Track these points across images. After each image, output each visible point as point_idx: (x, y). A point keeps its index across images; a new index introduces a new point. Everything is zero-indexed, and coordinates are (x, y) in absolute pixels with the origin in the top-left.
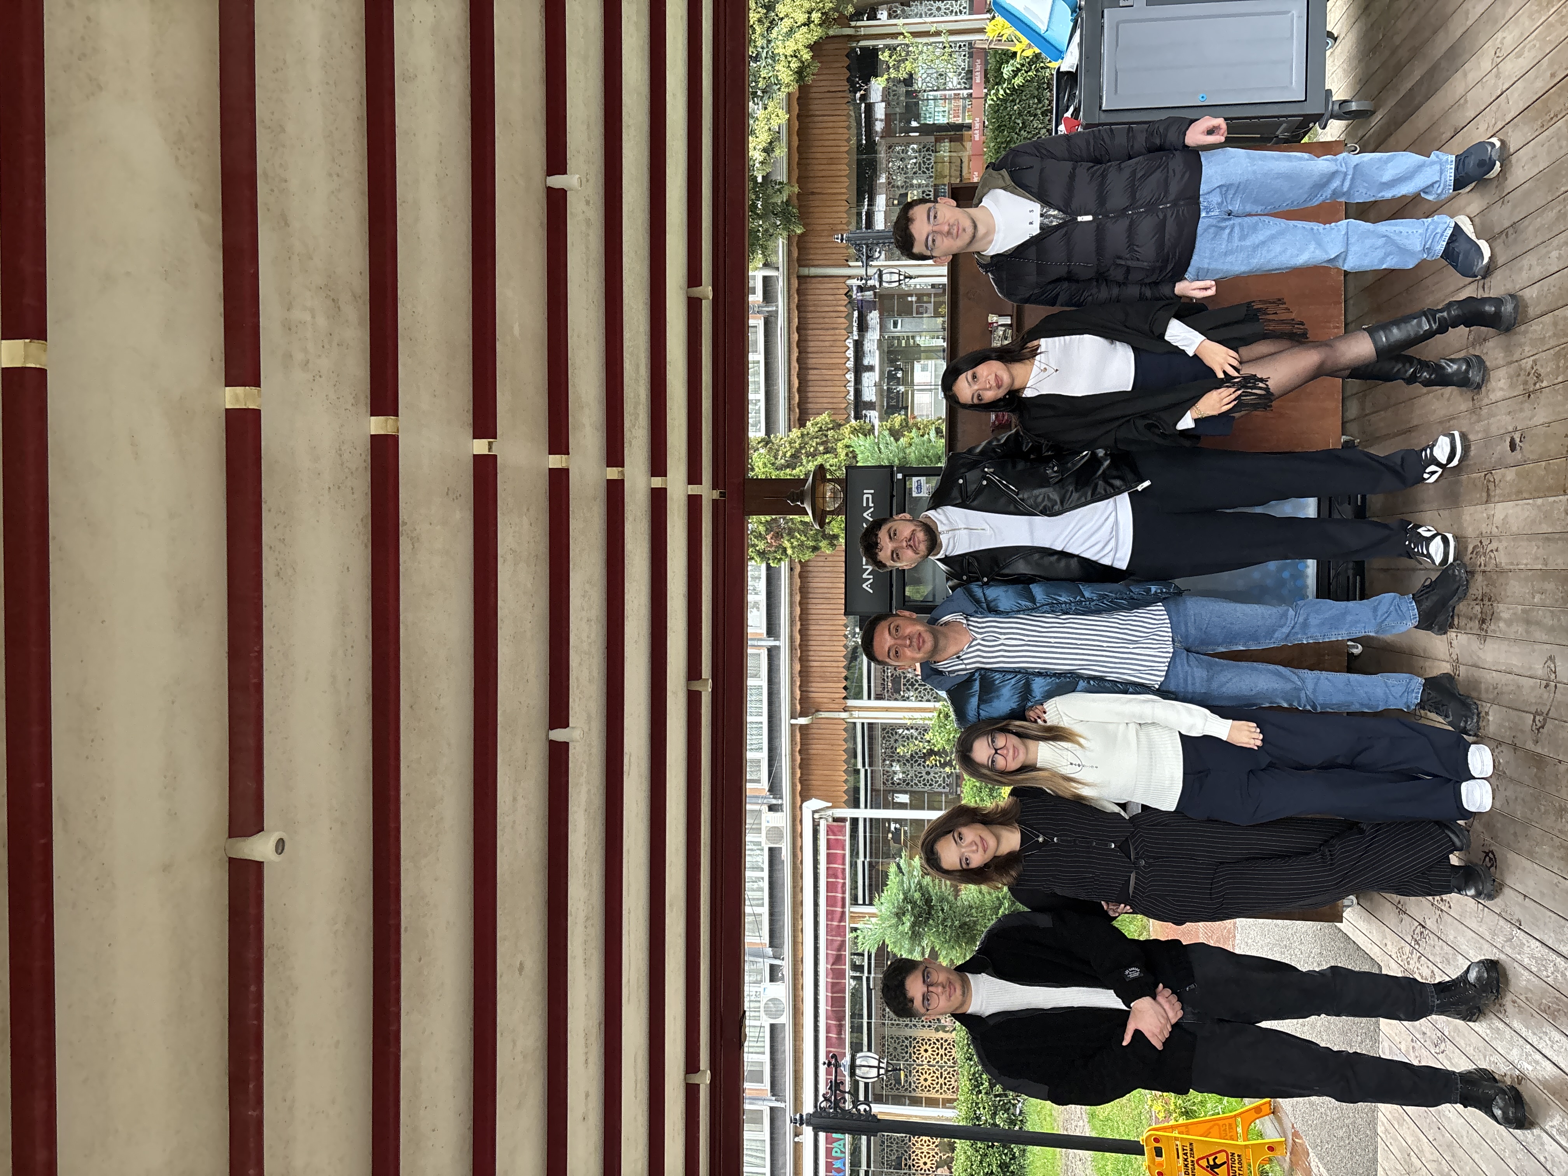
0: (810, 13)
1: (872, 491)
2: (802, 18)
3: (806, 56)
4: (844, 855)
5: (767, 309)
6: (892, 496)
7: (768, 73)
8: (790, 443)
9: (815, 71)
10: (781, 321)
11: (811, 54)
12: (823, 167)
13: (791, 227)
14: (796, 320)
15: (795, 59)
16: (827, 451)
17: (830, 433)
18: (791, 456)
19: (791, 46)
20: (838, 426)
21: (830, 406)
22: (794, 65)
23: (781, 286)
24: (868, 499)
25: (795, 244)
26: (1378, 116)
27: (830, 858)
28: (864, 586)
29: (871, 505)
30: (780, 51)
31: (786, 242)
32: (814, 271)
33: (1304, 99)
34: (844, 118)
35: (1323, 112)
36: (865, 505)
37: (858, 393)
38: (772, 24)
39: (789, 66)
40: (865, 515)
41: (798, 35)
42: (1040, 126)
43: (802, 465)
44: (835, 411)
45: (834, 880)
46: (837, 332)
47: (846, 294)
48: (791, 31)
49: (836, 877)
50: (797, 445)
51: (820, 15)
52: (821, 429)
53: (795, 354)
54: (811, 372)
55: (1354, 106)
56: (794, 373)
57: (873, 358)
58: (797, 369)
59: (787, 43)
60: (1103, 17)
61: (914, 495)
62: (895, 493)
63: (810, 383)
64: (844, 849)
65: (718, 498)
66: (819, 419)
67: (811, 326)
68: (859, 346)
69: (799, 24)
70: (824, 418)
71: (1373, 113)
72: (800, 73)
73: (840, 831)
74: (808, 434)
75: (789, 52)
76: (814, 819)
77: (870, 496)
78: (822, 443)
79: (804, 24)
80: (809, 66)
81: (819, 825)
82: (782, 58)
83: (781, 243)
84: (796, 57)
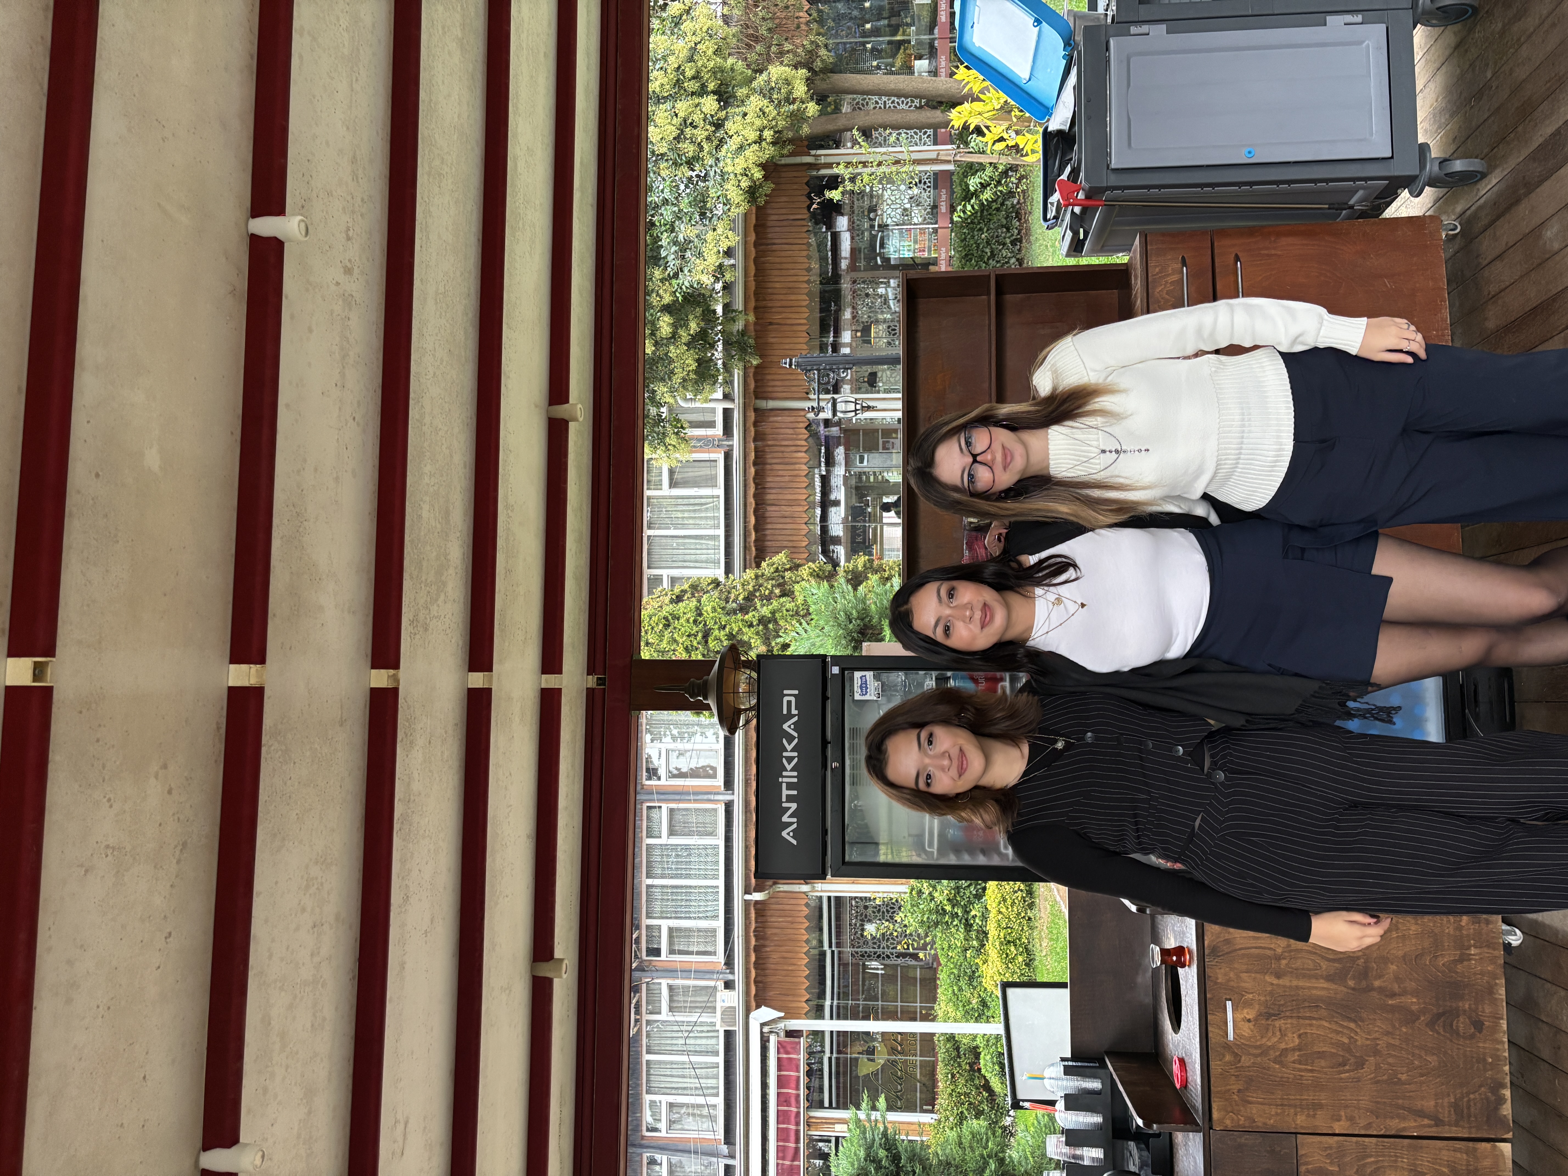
0: (761, 131)
1: (796, 692)
2: (753, 136)
3: (758, 174)
4: (799, 1077)
5: (727, 443)
6: (825, 698)
7: (716, 192)
8: (743, 585)
9: (768, 192)
10: (736, 454)
11: (763, 173)
12: (782, 297)
13: (747, 358)
14: (753, 454)
15: (745, 178)
16: (784, 594)
17: (788, 574)
18: (744, 599)
19: (740, 164)
20: (796, 567)
21: (790, 544)
22: (745, 184)
23: (736, 417)
24: (789, 702)
25: (751, 375)
26: (1494, 179)
27: (782, 1082)
28: (784, 834)
29: (794, 712)
30: (729, 169)
31: (741, 373)
32: (772, 404)
33: (1390, 155)
34: (804, 247)
35: (1417, 173)
36: (785, 712)
37: (824, 529)
38: (722, 142)
39: (739, 186)
40: (785, 726)
41: (748, 153)
42: (1009, 255)
43: (755, 608)
44: (794, 550)
45: (786, 1108)
46: (797, 466)
47: (806, 428)
48: (741, 148)
49: (789, 1105)
50: (750, 588)
51: (772, 133)
52: (777, 570)
53: (752, 490)
54: (769, 508)
55: (1458, 166)
56: (751, 510)
57: (839, 493)
58: (754, 505)
59: (737, 161)
60: (1108, 49)
61: (857, 697)
62: (829, 694)
63: (769, 520)
64: (798, 1071)
65: (595, 686)
66: (775, 559)
67: (769, 461)
68: (825, 481)
69: (750, 141)
70: (780, 558)
71: (1483, 175)
72: (752, 192)
73: (794, 1048)
74: (763, 575)
75: (739, 170)
76: (762, 1033)
77: (793, 699)
78: (779, 585)
79: (755, 142)
80: (761, 186)
81: (768, 1041)
82: (732, 176)
83: (737, 374)
84: (747, 175)
